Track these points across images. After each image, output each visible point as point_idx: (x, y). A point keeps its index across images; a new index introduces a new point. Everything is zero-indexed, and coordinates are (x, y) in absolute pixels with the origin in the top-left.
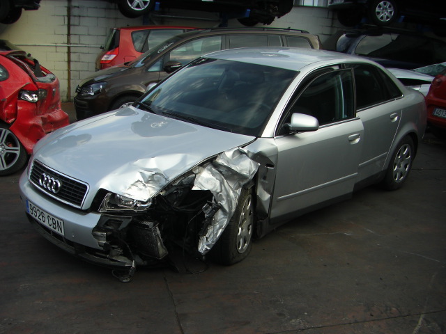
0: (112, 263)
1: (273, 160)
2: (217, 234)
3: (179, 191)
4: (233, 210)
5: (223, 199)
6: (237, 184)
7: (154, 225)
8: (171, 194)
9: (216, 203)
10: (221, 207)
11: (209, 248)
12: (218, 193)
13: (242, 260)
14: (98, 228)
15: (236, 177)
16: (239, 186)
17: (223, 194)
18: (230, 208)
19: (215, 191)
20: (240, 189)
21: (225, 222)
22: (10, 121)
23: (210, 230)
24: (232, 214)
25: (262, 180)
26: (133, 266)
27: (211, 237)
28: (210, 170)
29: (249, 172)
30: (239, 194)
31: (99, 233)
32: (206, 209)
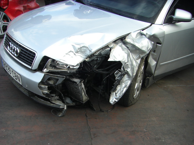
0: (52, 105)
1: (161, 40)
2: (123, 91)
3: (98, 59)
4: (135, 74)
5: (129, 67)
6: (138, 56)
7: (80, 82)
8: (93, 60)
9: (124, 70)
10: (127, 73)
11: (116, 101)
12: (126, 63)
13: (135, 103)
14: (42, 82)
15: (138, 51)
16: (140, 57)
17: (129, 63)
18: (133, 73)
19: (124, 62)
20: (140, 60)
21: (129, 83)
22: (5, 8)
23: (119, 88)
24: (134, 77)
25: (153, 53)
26: (65, 108)
27: (119, 92)
28: (121, 46)
29: (147, 48)
30: (139, 63)
31: (43, 86)
32: (117, 74)
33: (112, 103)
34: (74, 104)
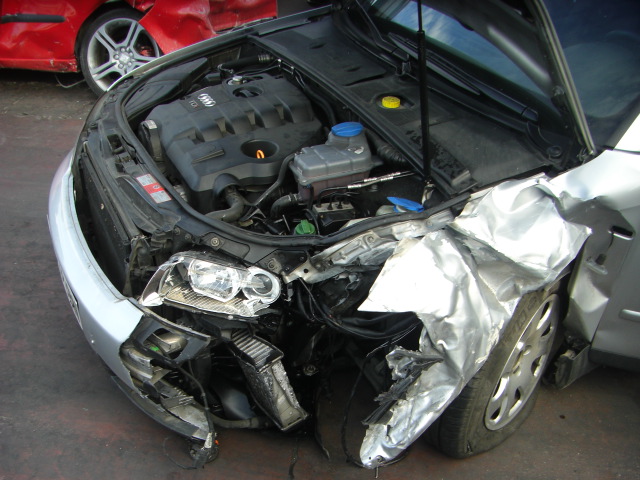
0: (170, 419)
1: (631, 219)
2: (417, 423)
4: (481, 359)
5: (453, 336)
6: (509, 287)
7: (269, 360)
9: (432, 345)
10: (445, 357)
11: (386, 456)
12: (440, 320)
13: (493, 447)
14: (134, 340)
15: (506, 269)
16: (516, 291)
17: (458, 320)
18: (469, 358)
19: (432, 316)
20: (516, 301)
21: (449, 394)
22: (144, 8)
23: (404, 407)
24: (477, 369)
25: (592, 265)
26: (208, 445)
27: (402, 427)
28: (433, 248)
29: (551, 260)
30: (510, 313)
31: (136, 356)
32: (398, 357)
33: (366, 461)
34: (255, 423)
